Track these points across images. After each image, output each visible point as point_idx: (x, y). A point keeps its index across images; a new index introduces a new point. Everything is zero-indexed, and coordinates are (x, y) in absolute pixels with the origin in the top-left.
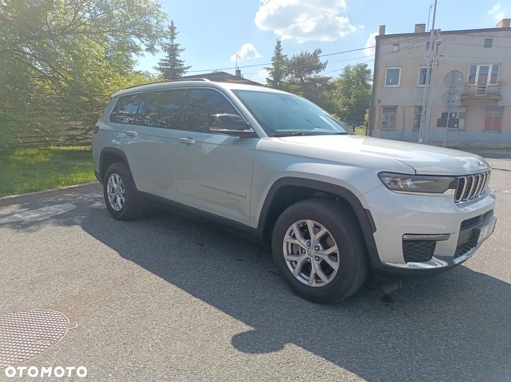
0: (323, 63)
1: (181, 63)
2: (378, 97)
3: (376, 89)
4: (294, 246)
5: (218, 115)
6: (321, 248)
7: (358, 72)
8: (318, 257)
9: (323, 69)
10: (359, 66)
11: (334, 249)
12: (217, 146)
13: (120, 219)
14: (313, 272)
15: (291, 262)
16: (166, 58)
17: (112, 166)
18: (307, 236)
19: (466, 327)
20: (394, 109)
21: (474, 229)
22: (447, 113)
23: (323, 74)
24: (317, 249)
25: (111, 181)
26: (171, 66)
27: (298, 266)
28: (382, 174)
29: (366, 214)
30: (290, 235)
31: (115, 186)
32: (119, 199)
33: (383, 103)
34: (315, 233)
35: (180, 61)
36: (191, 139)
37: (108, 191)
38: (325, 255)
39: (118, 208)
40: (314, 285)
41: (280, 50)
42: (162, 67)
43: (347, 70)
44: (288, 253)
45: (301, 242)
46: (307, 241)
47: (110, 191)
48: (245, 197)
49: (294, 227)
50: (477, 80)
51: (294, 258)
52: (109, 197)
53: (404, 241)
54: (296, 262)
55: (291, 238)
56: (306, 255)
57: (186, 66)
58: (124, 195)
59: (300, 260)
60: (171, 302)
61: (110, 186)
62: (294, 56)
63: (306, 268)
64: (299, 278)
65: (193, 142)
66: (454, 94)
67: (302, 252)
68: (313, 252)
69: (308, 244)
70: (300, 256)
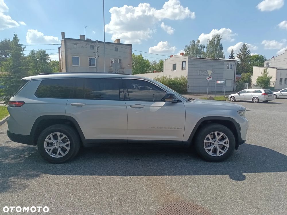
3: (68, 67)
7: (40, 54)
8: (219, 145)
10: (40, 51)
11: (227, 140)
12: (161, 107)
14: (218, 151)
15: (207, 150)
24: (218, 142)
27: (211, 150)
29: (238, 125)
34: (218, 136)
37: (45, 146)
38: (223, 143)
40: (219, 155)
44: (206, 147)
45: (212, 141)
48: (181, 128)
49: (208, 136)
51: (209, 148)
52: (47, 150)
55: (207, 140)
56: (214, 145)
64: (212, 155)
65: (143, 106)
69: (215, 141)
70: (211, 147)
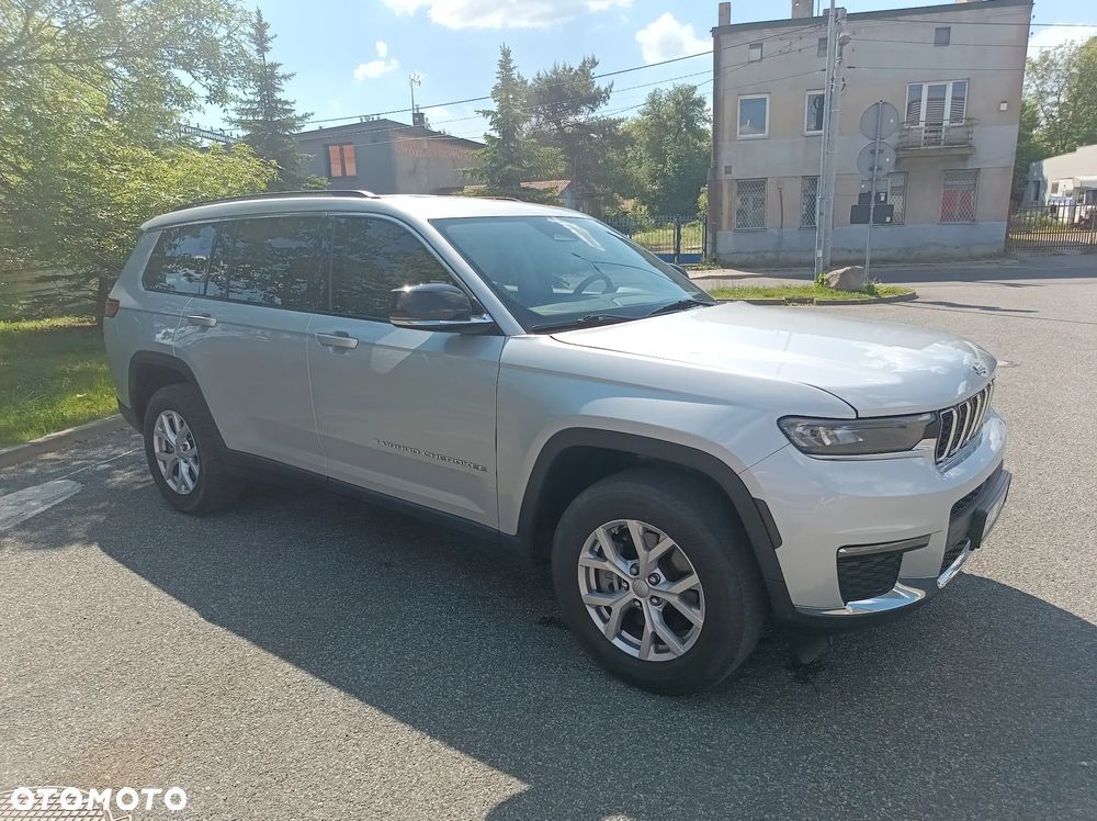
0: (603, 90)
1: (287, 107)
2: (724, 161)
3: (720, 143)
4: (602, 575)
5: (407, 289)
6: (663, 579)
7: (678, 103)
8: (657, 598)
9: (604, 102)
10: (679, 91)
11: (693, 581)
12: (409, 353)
13: (190, 514)
14: (649, 629)
15: (598, 609)
16: (251, 97)
17: (161, 394)
18: (628, 552)
19: (968, 717)
20: (759, 185)
21: (975, 512)
22: (870, 193)
23: (604, 112)
24: (653, 580)
25: (162, 426)
26: (265, 115)
27: (615, 617)
28: (783, 422)
29: (757, 508)
30: (591, 550)
31: (172, 438)
32: (184, 468)
33: (736, 174)
34: (648, 548)
35: (286, 102)
36: (346, 335)
37: (157, 450)
38: (672, 593)
39: (183, 487)
40: (653, 657)
41: (511, 70)
42: (244, 118)
43: (654, 100)
44: (590, 590)
45: (617, 566)
46: (630, 563)
47: (161, 451)
48: (484, 469)
49: (600, 533)
50: (923, 117)
51: (604, 601)
52: (161, 464)
53: (841, 560)
54: (609, 610)
55: (595, 557)
56: (632, 595)
57: (299, 113)
58: (196, 459)
59: (619, 603)
60: (342, 729)
61: (160, 439)
62: (538, 75)
63: (632, 620)
64: (617, 642)
65: (353, 343)
66: (881, 152)
67: (620, 586)
68: (644, 586)
69: (634, 570)
70: (617, 597)
